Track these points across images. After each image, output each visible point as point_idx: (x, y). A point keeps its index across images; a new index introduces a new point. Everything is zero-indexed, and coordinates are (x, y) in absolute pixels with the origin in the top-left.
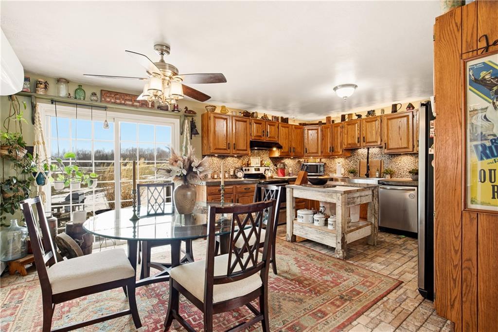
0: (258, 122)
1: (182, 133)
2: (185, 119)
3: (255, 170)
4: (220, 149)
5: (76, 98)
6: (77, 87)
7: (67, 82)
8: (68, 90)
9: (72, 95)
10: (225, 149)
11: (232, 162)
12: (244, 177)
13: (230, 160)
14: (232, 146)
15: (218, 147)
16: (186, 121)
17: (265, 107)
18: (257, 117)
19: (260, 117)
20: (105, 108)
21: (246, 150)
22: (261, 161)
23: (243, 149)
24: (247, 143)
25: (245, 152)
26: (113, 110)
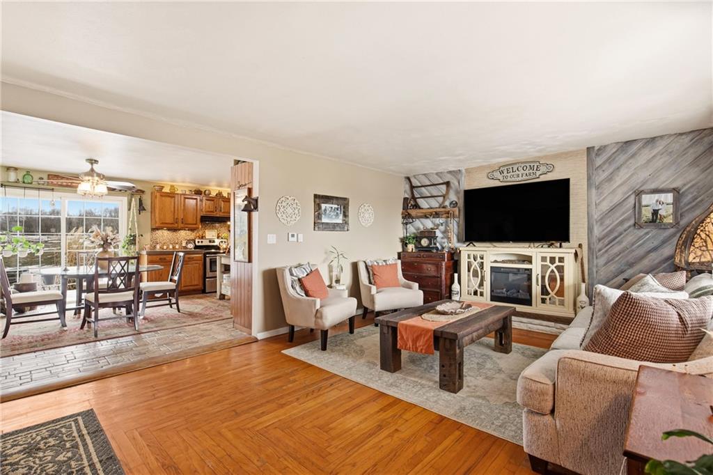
0: (211, 199)
1: (129, 209)
2: (132, 198)
3: (210, 242)
4: (166, 223)
5: (24, 182)
6: (25, 173)
7: (16, 169)
8: (17, 176)
9: (21, 180)
10: (172, 224)
11: (184, 235)
12: (195, 248)
13: (183, 233)
14: (180, 221)
15: (164, 222)
16: (133, 199)
17: (220, 185)
18: (210, 194)
19: (213, 194)
20: (53, 190)
21: (196, 224)
22: (218, 234)
23: (192, 223)
24: (196, 218)
25: (194, 226)
26: (58, 191)
